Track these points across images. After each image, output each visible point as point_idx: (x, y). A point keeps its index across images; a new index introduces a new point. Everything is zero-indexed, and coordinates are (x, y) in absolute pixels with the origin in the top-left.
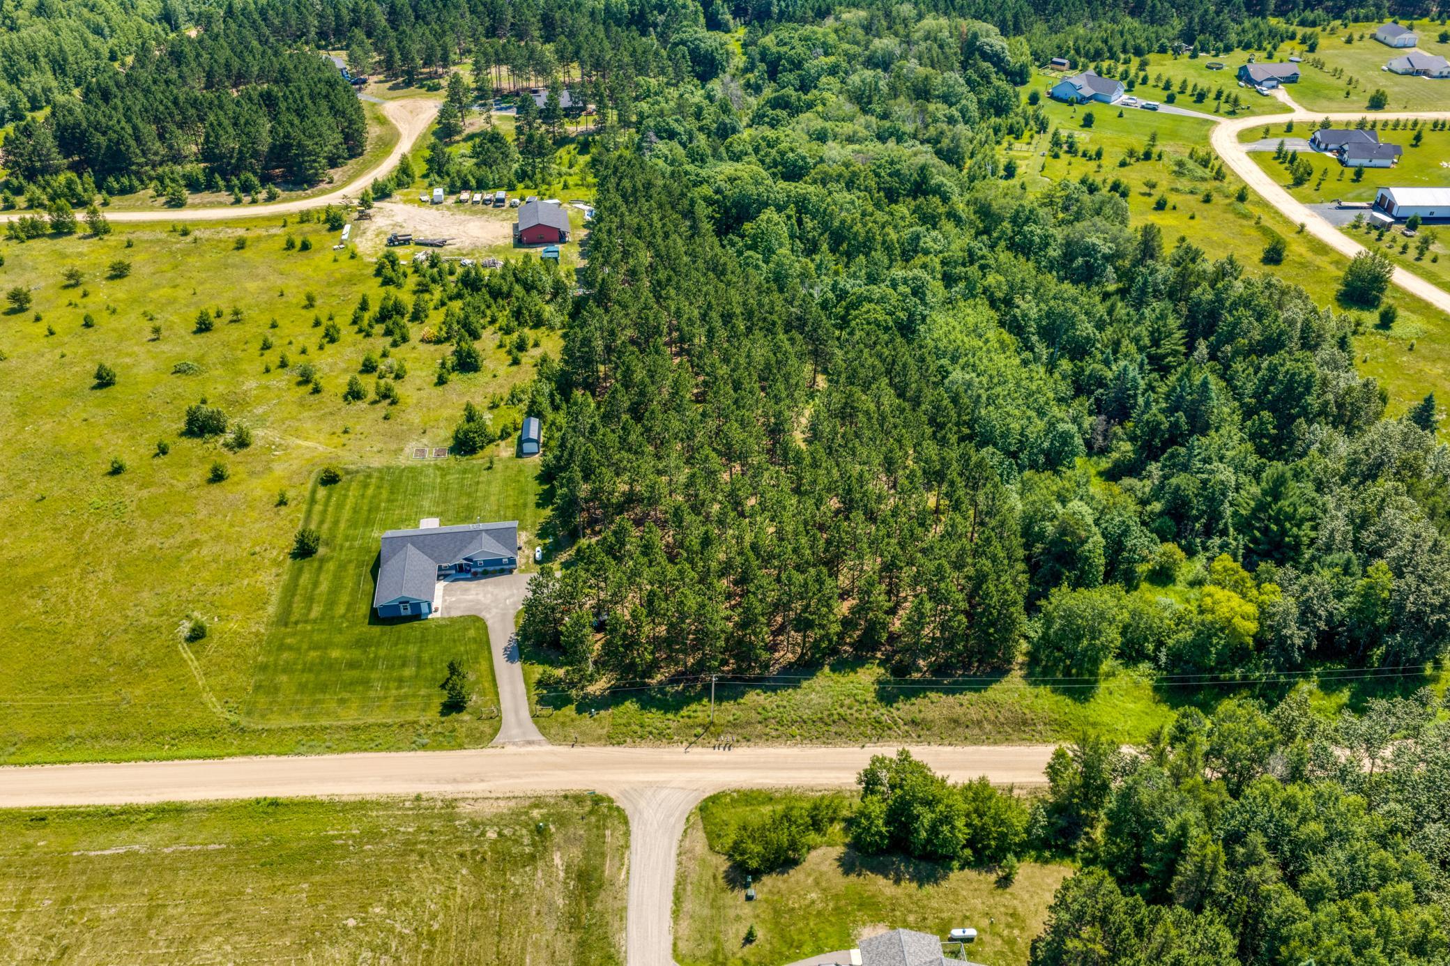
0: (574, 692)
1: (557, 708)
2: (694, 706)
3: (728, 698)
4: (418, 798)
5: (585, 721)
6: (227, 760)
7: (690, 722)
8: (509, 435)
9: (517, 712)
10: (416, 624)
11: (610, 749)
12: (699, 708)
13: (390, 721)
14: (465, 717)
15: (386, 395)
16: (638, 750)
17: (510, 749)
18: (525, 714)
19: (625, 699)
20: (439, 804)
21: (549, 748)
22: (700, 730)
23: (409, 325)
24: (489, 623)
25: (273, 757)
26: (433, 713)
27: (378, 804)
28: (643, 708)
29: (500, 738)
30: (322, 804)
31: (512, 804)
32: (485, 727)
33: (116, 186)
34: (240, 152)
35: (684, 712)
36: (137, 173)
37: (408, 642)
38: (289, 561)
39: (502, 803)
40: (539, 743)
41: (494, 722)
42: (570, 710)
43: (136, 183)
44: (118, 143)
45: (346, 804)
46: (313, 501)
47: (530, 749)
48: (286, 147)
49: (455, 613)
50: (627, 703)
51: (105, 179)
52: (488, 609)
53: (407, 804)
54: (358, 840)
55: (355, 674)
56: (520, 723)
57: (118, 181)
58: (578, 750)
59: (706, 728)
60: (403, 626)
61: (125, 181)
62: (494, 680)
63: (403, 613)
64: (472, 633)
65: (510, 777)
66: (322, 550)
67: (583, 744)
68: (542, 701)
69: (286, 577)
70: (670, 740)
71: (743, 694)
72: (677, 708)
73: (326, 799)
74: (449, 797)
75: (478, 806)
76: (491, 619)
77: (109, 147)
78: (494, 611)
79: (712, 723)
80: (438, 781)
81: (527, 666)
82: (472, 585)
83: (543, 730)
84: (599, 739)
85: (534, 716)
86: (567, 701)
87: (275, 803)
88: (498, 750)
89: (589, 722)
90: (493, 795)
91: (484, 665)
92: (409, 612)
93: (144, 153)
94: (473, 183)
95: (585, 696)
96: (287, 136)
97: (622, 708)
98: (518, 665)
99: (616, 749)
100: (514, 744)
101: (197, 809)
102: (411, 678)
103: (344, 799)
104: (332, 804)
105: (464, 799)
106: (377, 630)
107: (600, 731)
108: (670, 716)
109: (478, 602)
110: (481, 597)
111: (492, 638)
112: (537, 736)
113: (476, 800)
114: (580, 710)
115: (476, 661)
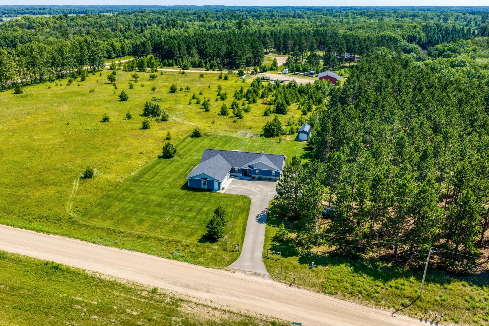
0: (300, 249)
1: (284, 255)
2: (401, 281)
3: (435, 282)
4: (154, 291)
5: (305, 269)
6: (51, 235)
7: (398, 292)
8: (293, 133)
9: (253, 252)
10: (207, 193)
11: (321, 296)
12: (406, 283)
13: (163, 237)
14: (215, 246)
15: (238, 116)
16: (347, 303)
17: (238, 274)
18: (259, 254)
19: (341, 263)
20: (168, 300)
21: (271, 282)
22: (407, 301)
23: (258, 99)
24: (253, 201)
25: (78, 241)
26: (195, 239)
27: (124, 288)
28: (355, 271)
29: (234, 265)
30: (86, 277)
31: (226, 316)
32: (226, 256)
33: (167, 63)
34: (213, 53)
35: (393, 283)
36: (176, 60)
37: (198, 201)
38: (157, 158)
39: (217, 314)
40: (263, 276)
41: (234, 255)
42: (294, 260)
43: (174, 63)
44: (171, 48)
45: (102, 281)
46: (183, 141)
47: (255, 278)
48: (231, 53)
49: (233, 193)
50: (342, 266)
51: (164, 60)
52: (255, 194)
53: (144, 293)
54: (92, 310)
55: (158, 209)
56: (252, 259)
57: (168, 61)
58: (293, 289)
59: (413, 301)
60: (199, 193)
61: (170, 61)
62: (244, 229)
63: (203, 186)
64: (240, 204)
65: (232, 295)
66: (175, 157)
67: (299, 286)
68: (274, 249)
69: (150, 164)
70: (378, 303)
71: (449, 282)
72: (386, 280)
73: (90, 274)
74: (178, 297)
75: (197, 311)
76: (254, 200)
77: (168, 49)
78: (258, 196)
79: (419, 297)
80: (175, 283)
81: (270, 227)
82: (250, 183)
83: (269, 268)
84: (314, 285)
85: (265, 258)
86: (294, 253)
87: (56, 268)
88: (230, 273)
89: (308, 271)
90: (213, 305)
91: (240, 221)
92: (206, 187)
93: (180, 54)
94: (301, 69)
95: (309, 254)
96: (232, 49)
97: (337, 268)
98: (263, 226)
99: (327, 297)
100: (244, 272)
101: (10, 259)
102: (190, 218)
103: (103, 277)
104: (93, 278)
105: (188, 302)
106: (184, 192)
107: (315, 280)
108: (378, 283)
109: (250, 190)
110: (253, 189)
111: (252, 209)
112: (263, 271)
113: (197, 305)
114: (302, 261)
115: (236, 218)
